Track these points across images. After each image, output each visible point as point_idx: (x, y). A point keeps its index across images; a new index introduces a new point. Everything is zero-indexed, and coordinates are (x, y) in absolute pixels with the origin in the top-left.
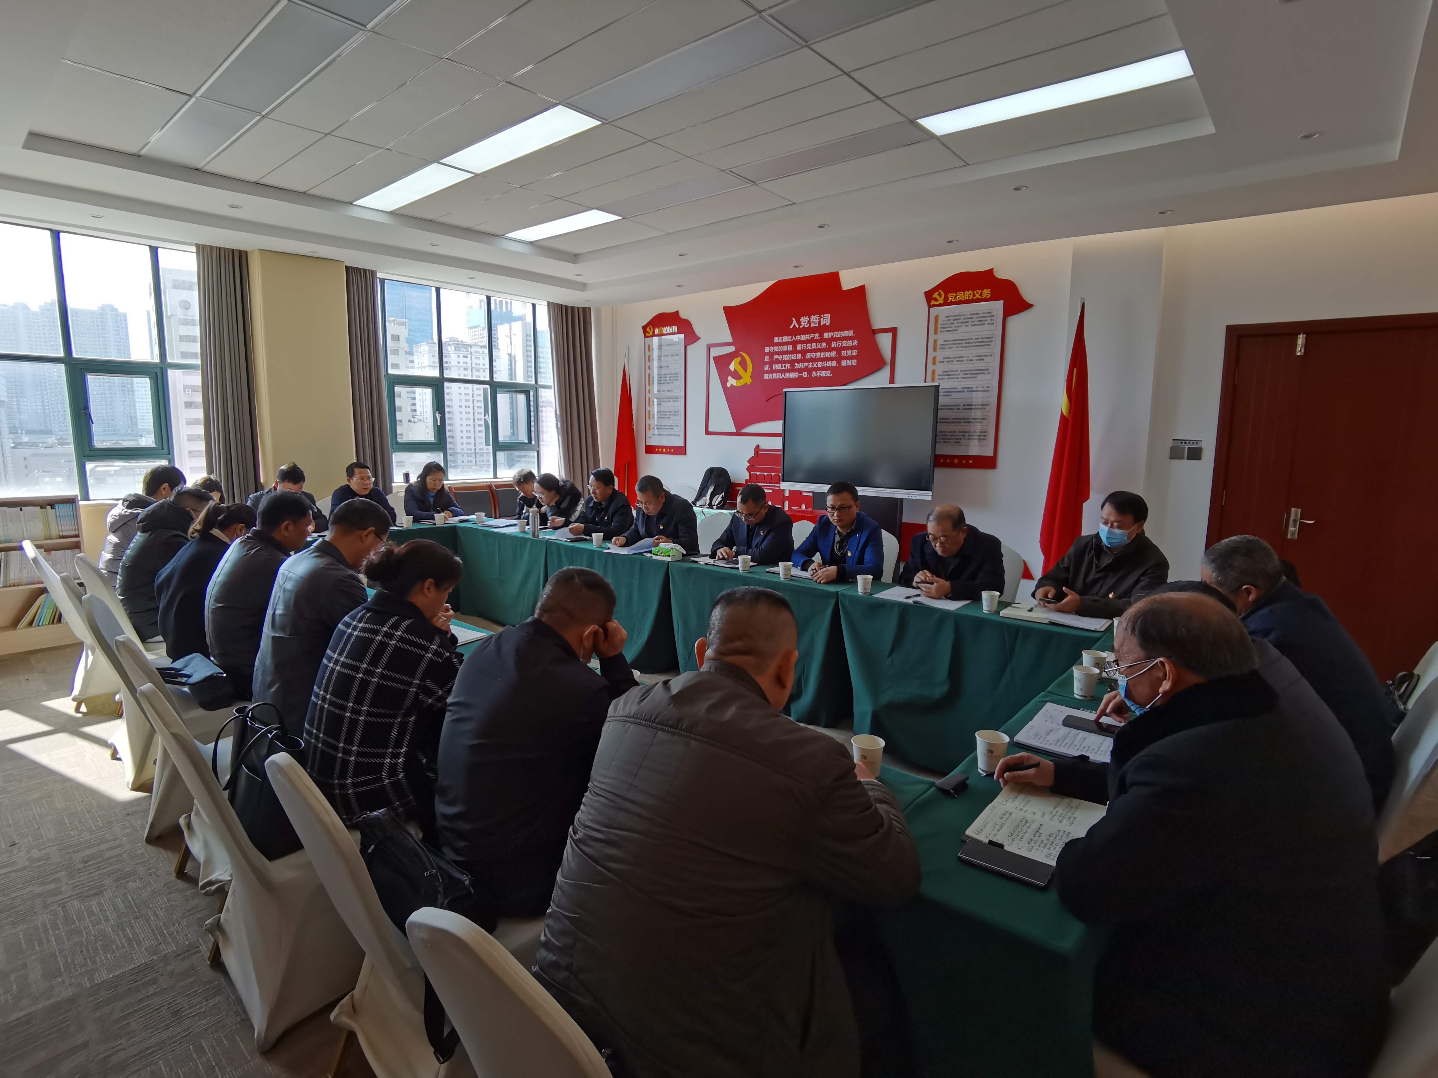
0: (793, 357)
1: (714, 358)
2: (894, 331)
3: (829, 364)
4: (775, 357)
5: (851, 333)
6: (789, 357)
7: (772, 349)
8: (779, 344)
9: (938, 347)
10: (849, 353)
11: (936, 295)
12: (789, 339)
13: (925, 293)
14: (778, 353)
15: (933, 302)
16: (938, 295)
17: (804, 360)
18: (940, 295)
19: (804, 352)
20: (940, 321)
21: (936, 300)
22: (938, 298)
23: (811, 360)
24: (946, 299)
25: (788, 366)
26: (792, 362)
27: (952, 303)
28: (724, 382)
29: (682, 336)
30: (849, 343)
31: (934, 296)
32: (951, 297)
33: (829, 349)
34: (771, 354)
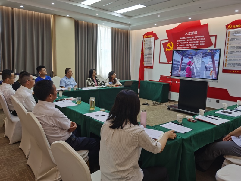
0: (186, 43)
2: (216, 36)
3: (196, 45)
5: (203, 36)
8: (181, 39)
9: (229, 40)
10: (202, 42)
11: (229, 26)
12: (185, 38)
13: (226, 26)
14: (181, 42)
15: (228, 28)
18: (230, 26)
19: (189, 42)
20: (230, 33)
21: (229, 27)
22: (230, 27)
23: (191, 44)
24: (232, 27)
25: (184, 45)
28: (165, 49)
29: (154, 38)
30: (203, 39)
33: (197, 41)
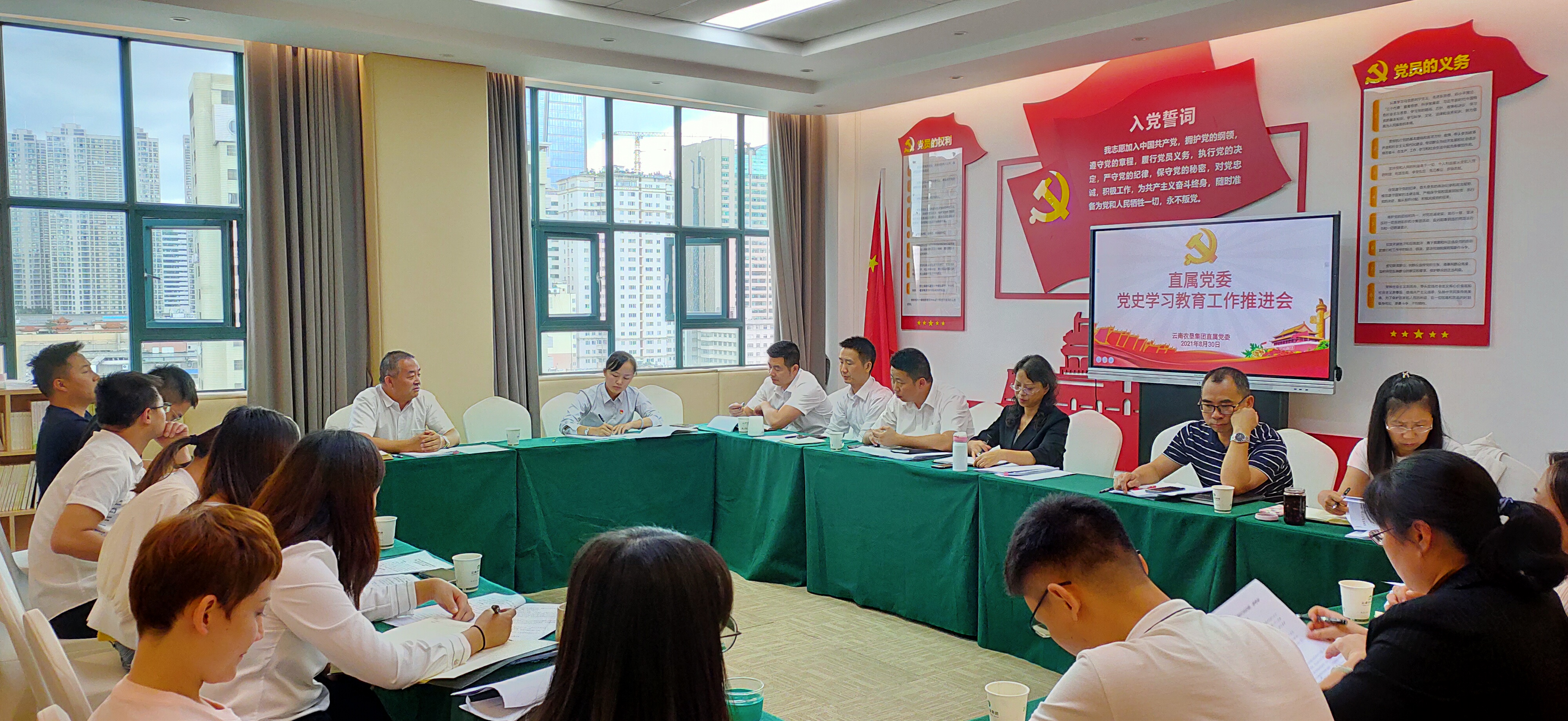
0: (1136, 175)
1: (1008, 180)
2: (1302, 128)
3: (1195, 183)
4: (1107, 176)
5: (1231, 134)
6: (1129, 175)
7: (1101, 164)
8: (1112, 156)
9: (1380, 151)
10: (1228, 165)
11: (1373, 69)
12: (1129, 147)
13: (1356, 67)
14: (1111, 170)
15: (1369, 80)
16: (1378, 68)
17: (1153, 179)
18: (1381, 68)
19: (1152, 168)
20: (1382, 110)
21: (1374, 76)
22: (1377, 72)
23: (1165, 179)
24: (1391, 73)
25: (1127, 188)
26: (1134, 183)
27: (1401, 81)
28: (1024, 218)
29: (959, 151)
30: (1228, 150)
31: (1370, 71)
32: (1400, 70)
33: (1196, 161)
34: (1099, 172)
